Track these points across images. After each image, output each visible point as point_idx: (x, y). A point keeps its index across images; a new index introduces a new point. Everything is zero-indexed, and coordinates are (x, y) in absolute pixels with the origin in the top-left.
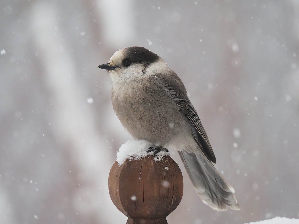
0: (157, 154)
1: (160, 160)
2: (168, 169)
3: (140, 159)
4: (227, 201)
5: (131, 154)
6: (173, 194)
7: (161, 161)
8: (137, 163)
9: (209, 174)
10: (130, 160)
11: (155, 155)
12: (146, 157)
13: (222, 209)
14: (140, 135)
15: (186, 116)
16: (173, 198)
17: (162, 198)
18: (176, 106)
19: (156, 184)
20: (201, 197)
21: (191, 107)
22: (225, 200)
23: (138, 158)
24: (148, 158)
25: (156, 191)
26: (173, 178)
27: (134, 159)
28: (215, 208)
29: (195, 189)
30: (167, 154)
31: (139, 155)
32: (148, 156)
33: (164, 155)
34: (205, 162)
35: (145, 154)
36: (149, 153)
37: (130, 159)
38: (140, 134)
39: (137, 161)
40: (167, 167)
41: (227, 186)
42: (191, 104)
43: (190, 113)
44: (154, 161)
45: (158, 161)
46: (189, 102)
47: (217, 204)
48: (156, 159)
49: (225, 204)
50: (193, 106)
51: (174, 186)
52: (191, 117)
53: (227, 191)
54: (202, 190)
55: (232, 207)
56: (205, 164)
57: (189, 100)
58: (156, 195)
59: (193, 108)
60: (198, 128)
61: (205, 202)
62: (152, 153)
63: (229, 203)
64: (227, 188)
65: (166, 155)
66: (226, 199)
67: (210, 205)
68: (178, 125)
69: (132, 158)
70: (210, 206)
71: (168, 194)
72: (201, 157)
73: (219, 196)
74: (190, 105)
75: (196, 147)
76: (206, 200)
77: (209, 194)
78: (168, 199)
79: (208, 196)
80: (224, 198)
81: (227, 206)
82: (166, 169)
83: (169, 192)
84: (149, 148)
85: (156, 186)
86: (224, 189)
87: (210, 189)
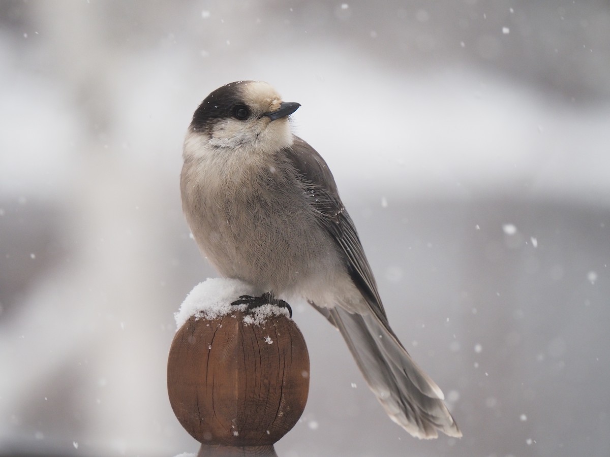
0: (253, 310)
1: (257, 322)
2: (271, 342)
3: (217, 318)
4: (432, 417)
5: (201, 307)
6: (281, 396)
7: (259, 326)
8: (208, 325)
9: (392, 360)
10: (196, 319)
11: (247, 313)
12: (229, 315)
13: (427, 434)
14: (232, 269)
15: (333, 236)
16: (281, 404)
17: (252, 403)
18: (314, 214)
19: (237, 372)
20: (385, 406)
21: (344, 217)
22: (427, 415)
23: (211, 316)
24: (233, 316)
25: (237, 386)
26: (283, 362)
27: (204, 318)
28: (416, 433)
29: (372, 390)
30: (278, 310)
31: (216, 309)
32: (234, 312)
33: (270, 314)
34: (380, 333)
35: (226, 309)
36: (235, 307)
37: (198, 316)
38: (234, 268)
39: (210, 321)
40: (269, 339)
41: (427, 384)
42: (345, 211)
43: (342, 230)
44: (242, 324)
45: (253, 325)
46: (342, 207)
47: (415, 423)
48: (248, 320)
49: (431, 424)
50: (349, 216)
51: (285, 379)
52: (343, 240)
53: (430, 396)
54: (384, 393)
55: (444, 430)
56: (381, 336)
57: (342, 203)
58: (237, 395)
59: (348, 220)
60: (358, 262)
61: (394, 419)
62: (243, 307)
63: (437, 423)
64: (429, 389)
65: (278, 313)
66: (430, 413)
67: (405, 426)
68: (314, 256)
69: (202, 315)
70: (404, 428)
71: (268, 395)
72: (371, 323)
73: (416, 405)
74: (343, 215)
75: (358, 301)
76: (396, 415)
77: (398, 402)
78: (268, 405)
79: (397, 406)
80: (426, 412)
81: (435, 428)
82: (267, 343)
83: (270, 391)
84: (240, 297)
85: (237, 375)
86: (422, 390)
87: (399, 392)
